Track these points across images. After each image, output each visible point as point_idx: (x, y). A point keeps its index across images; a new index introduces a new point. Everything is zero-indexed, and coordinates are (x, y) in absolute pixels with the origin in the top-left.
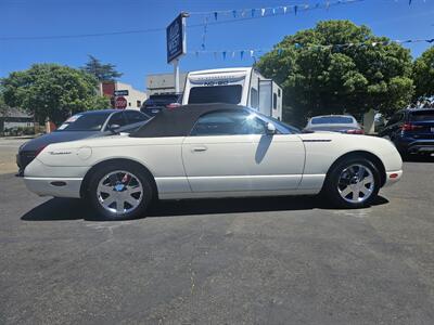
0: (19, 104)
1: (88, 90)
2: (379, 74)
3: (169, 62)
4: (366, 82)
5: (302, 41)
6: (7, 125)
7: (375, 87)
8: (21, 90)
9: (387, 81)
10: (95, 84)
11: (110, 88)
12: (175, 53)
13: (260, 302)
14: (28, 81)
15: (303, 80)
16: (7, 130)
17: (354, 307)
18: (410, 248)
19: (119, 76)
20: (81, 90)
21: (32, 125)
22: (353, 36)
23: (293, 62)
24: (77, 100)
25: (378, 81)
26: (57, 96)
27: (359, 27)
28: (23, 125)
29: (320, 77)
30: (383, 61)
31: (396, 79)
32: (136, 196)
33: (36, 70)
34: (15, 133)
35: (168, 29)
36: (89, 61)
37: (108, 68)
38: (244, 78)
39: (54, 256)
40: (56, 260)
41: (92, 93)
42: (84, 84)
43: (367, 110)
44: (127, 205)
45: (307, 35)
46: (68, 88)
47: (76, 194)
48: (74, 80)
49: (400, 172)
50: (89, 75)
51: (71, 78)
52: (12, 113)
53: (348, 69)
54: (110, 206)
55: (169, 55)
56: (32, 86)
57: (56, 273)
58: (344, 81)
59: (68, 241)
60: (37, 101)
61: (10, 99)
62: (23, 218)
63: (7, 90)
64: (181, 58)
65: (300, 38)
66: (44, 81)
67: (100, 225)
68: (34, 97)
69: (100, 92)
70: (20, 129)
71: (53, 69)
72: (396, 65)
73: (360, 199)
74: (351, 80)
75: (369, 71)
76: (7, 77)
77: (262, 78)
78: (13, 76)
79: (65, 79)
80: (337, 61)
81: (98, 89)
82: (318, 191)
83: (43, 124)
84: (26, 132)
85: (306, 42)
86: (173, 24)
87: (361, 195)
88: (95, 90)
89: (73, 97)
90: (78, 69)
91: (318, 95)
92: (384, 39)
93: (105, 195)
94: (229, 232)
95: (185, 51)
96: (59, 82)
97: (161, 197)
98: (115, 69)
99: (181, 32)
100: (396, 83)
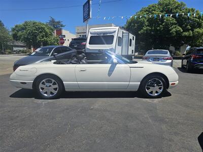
0: (19, 40)
1: (49, 33)
2: (189, 27)
3: (84, 21)
4: (182, 31)
5: (151, 10)
6: (15, 49)
7: (186, 34)
8: (20, 33)
9: (193, 31)
10: (53, 30)
11: (59, 32)
12: (86, 18)
13: (91, 141)
14: (23, 29)
15: (150, 30)
16: (14, 51)
17: (128, 145)
18: (168, 120)
19: (64, 26)
20: (46, 33)
21: (25, 49)
22: (177, 8)
23: (146, 21)
24: (45, 38)
25: (188, 30)
26: (36, 36)
27: (180, 3)
28: (21, 49)
29: (158, 28)
30: (191, 20)
31: (197, 30)
32: (55, 89)
33: (26, 24)
34: (18, 52)
35: (84, 6)
36: (50, 19)
37: (59, 22)
38: (115, 32)
39: (17, 115)
40: (18, 117)
41: (51, 35)
42: (47, 30)
43: (182, 44)
44: (52, 93)
45: (153, 7)
46: (41, 32)
47: (31, 87)
48: (43, 29)
49: (177, 82)
50: (50, 26)
51: (42, 28)
52: (16, 43)
53: (173, 24)
54: (45, 93)
55: (84, 18)
56: (25, 31)
57: (16, 122)
58: (170, 30)
59: (25, 108)
60: (27, 38)
61: (16, 37)
62: (10, 96)
63: (14, 33)
64: (89, 20)
65: (149, 9)
66: (30, 29)
67: (40, 101)
68: (26, 36)
69: (55, 34)
70: (20, 51)
71: (34, 23)
72: (198, 23)
73: (156, 94)
74: (174, 30)
75: (184, 25)
76: (14, 27)
77: (125, 32)
78: (16, 26)
79: (39, 28)
80: (167, 20)
81: (54, 33)
82: (137, 90)
83: (30, 48)
84: (23, 52)
85: (153, 10)
86: (86, 3)
87: (157, 92)
88: (53, 33)
89: (43, 37)
90: (45, 23)
91: (158, 37)
92: (192, 9)
93: (43, 89)
94: (92, 107)
95: (91, 17)
96: (36, 29)
97: (66, 90)
98: (62, 23)
99: (89, 8)
100: (197, 32)
